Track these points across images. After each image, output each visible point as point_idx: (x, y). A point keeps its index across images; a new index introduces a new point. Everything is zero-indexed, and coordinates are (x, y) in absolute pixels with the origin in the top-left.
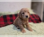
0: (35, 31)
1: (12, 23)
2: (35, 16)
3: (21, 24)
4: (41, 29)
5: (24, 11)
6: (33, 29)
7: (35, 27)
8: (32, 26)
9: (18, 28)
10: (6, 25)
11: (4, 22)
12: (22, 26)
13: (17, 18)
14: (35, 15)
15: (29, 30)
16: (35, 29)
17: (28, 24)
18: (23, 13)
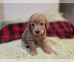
0: (56, 54)
4: (69, 51)
5: (34, 21)
7: (60, 46)
14: (65, 23)
17: (45, 40)
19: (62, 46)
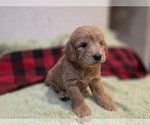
0: (125, 109)
1: (40, 78)
2: (123, 55)
3: (75, 82)
5: (87, 37)
6: (119, 101)
7: (126, 93)
8: (113, 89)
9: (64, 99)
10: (20, 88)
11: (12, 77)
12: (77, 89)
13: (59, 63)
14: (124, 51)
15: (103, 105)
16: (124, 103)
18: (84, 45)
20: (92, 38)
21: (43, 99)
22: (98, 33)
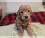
19: (42, 30)
20: (25, 10)
21: (12, 29)
22: (28, 7)
